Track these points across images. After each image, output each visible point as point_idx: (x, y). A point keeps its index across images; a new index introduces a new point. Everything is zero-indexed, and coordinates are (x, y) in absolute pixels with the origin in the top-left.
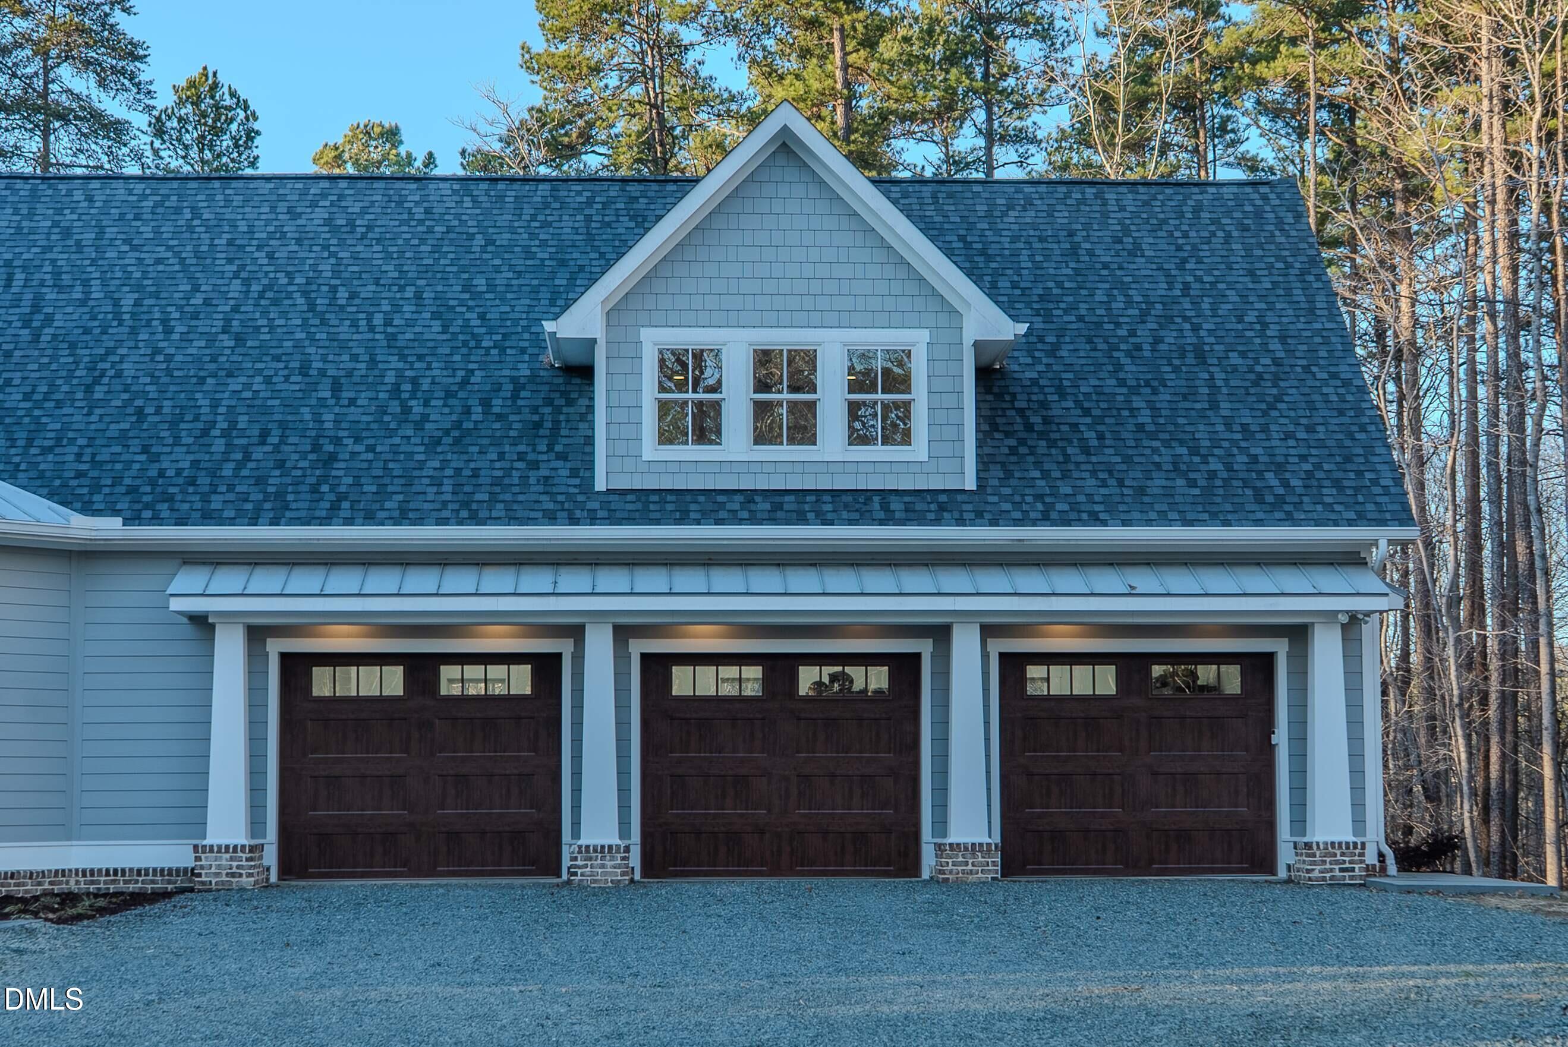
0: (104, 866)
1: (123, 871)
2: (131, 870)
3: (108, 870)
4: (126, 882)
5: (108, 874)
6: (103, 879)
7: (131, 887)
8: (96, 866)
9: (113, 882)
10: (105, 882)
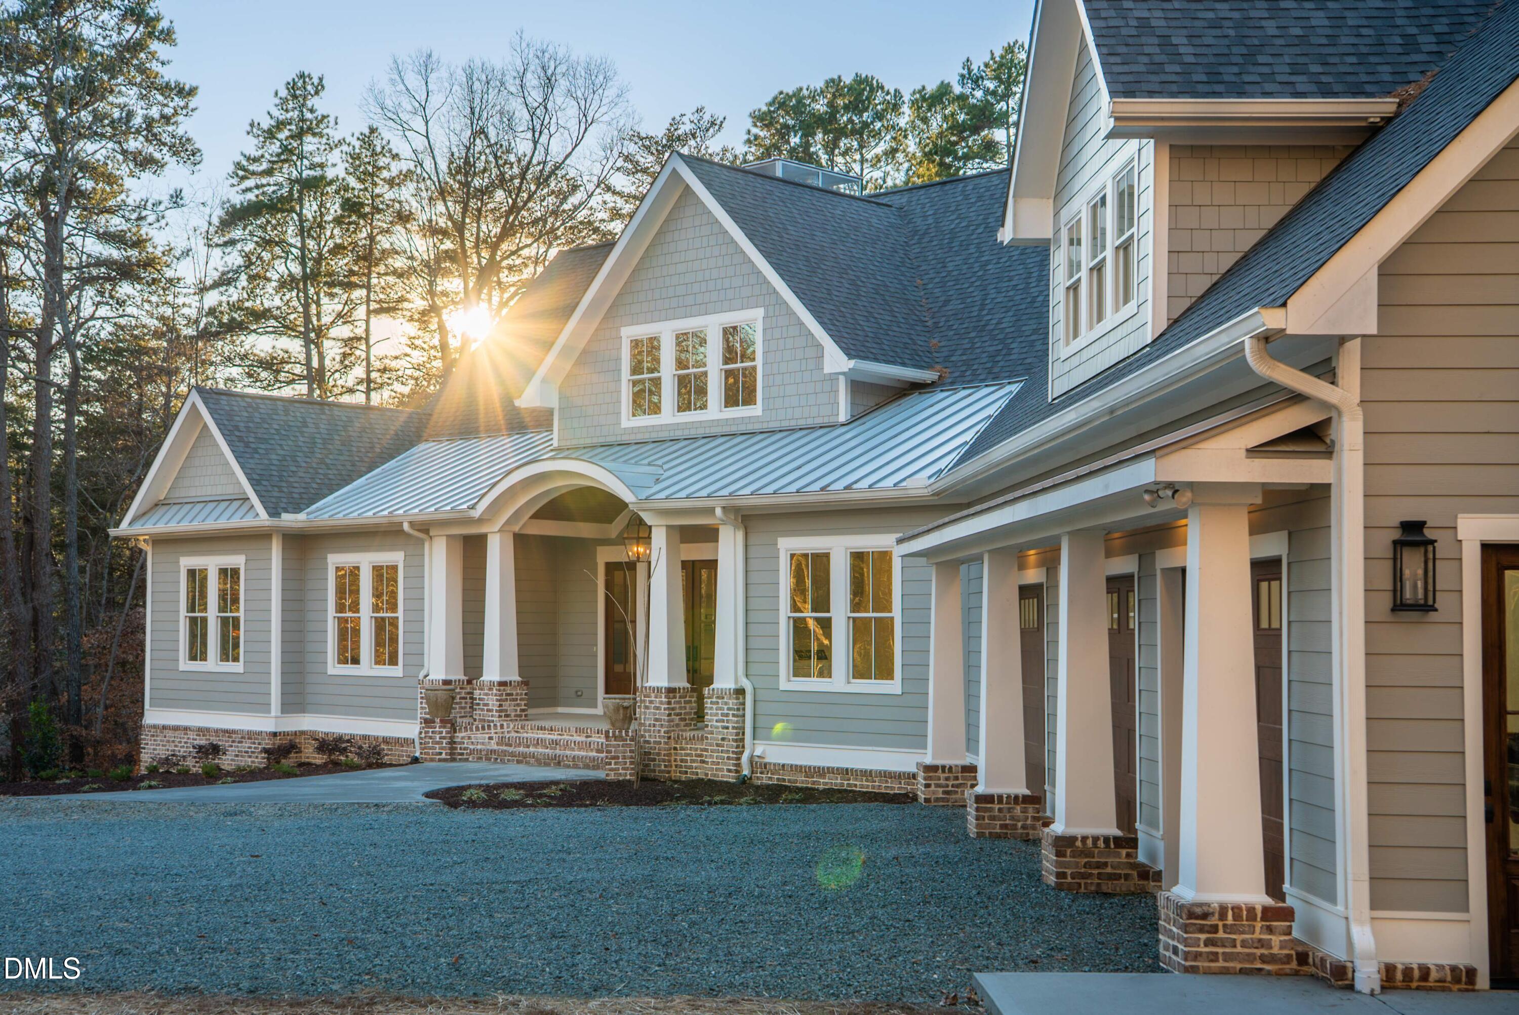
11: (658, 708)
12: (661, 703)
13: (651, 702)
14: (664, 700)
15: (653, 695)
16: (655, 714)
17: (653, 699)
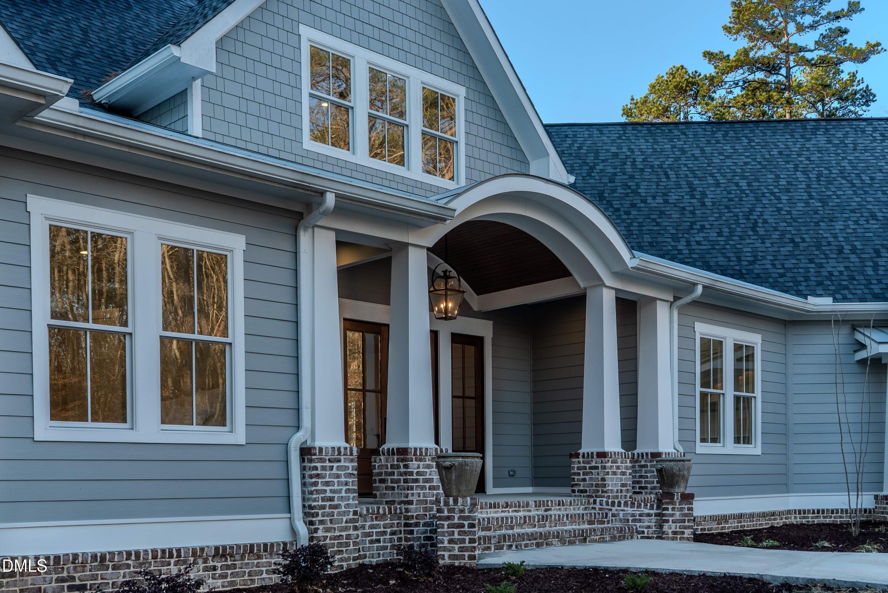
0: (811, 507)
1: (823, 511)
2: (828, 510)
3: (814, 511)
4: (824, 517)
5: (814, 512)
6: (810, 515)
7: (828, 520)
8: (806, 508)
9: (817, 517)
10: (812, 518)
11: (623, 474)
12: (627, 468)
13: (618, 468)
14: (629, 464)
15: (619, 460)
16: (621, 480)
17: (619, 464)
